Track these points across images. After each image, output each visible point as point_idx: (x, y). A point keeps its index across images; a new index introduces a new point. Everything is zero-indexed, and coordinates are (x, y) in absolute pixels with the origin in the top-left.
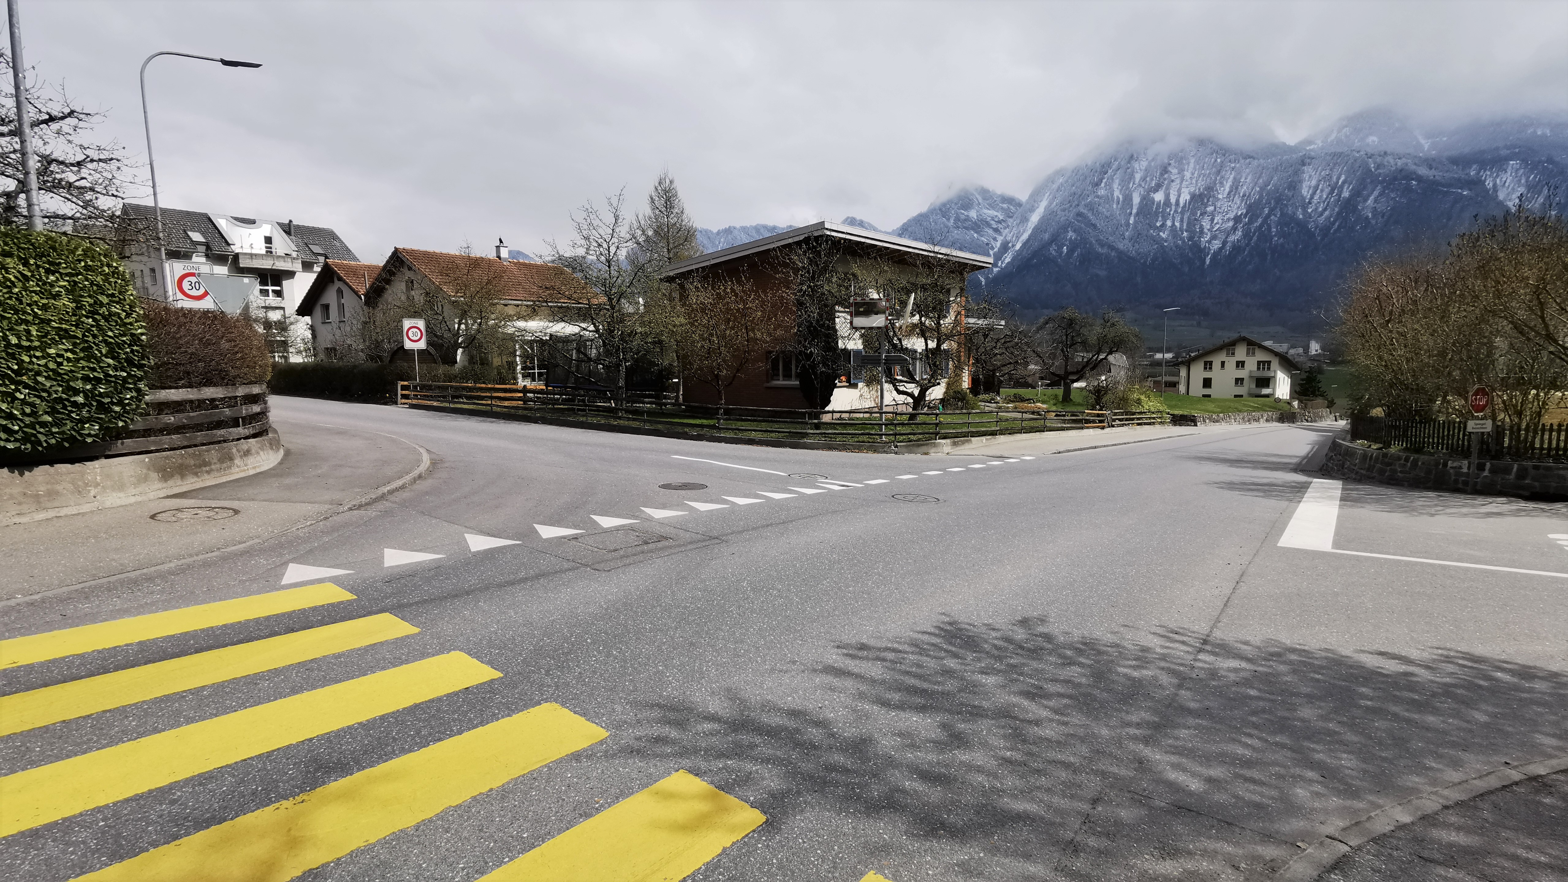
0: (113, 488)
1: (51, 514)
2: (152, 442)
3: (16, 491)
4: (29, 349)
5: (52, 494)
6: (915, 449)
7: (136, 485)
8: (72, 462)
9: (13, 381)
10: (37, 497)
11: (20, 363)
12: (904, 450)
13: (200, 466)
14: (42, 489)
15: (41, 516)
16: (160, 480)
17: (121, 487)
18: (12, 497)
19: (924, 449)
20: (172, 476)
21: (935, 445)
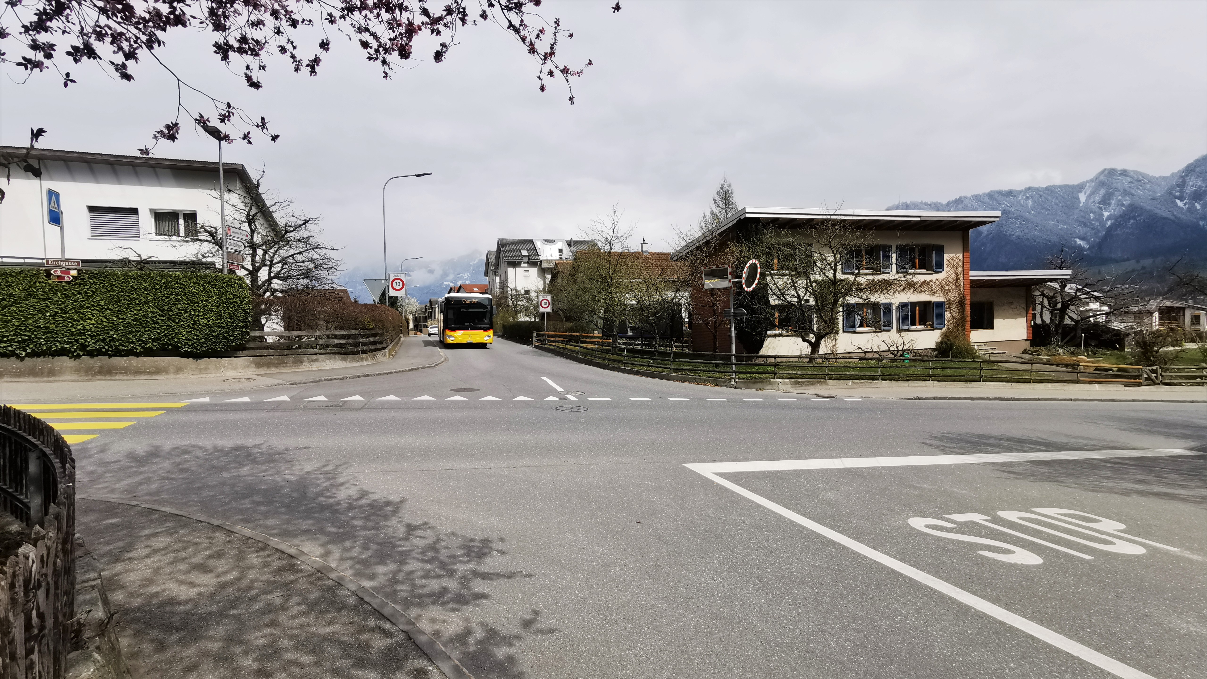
0: (232, 369)
1: (204, 376)
2: (257, 353)
3: (193, 366)
4: (198, 316)
5: (206, 369)
6: (752, 385)
7: (242, 369)
8: (217, 357)
9: (191, 328)
10: (200, 369)
11: (194, 321)
12: (742, 385)
13: (280, 364)
14: (203, 367)
15: (200, 376)
16: (255, 368)
17: (235, 368)
18: (192, 368)
19: (760, 385)
20: (262, 366)
21: (770, 383)
